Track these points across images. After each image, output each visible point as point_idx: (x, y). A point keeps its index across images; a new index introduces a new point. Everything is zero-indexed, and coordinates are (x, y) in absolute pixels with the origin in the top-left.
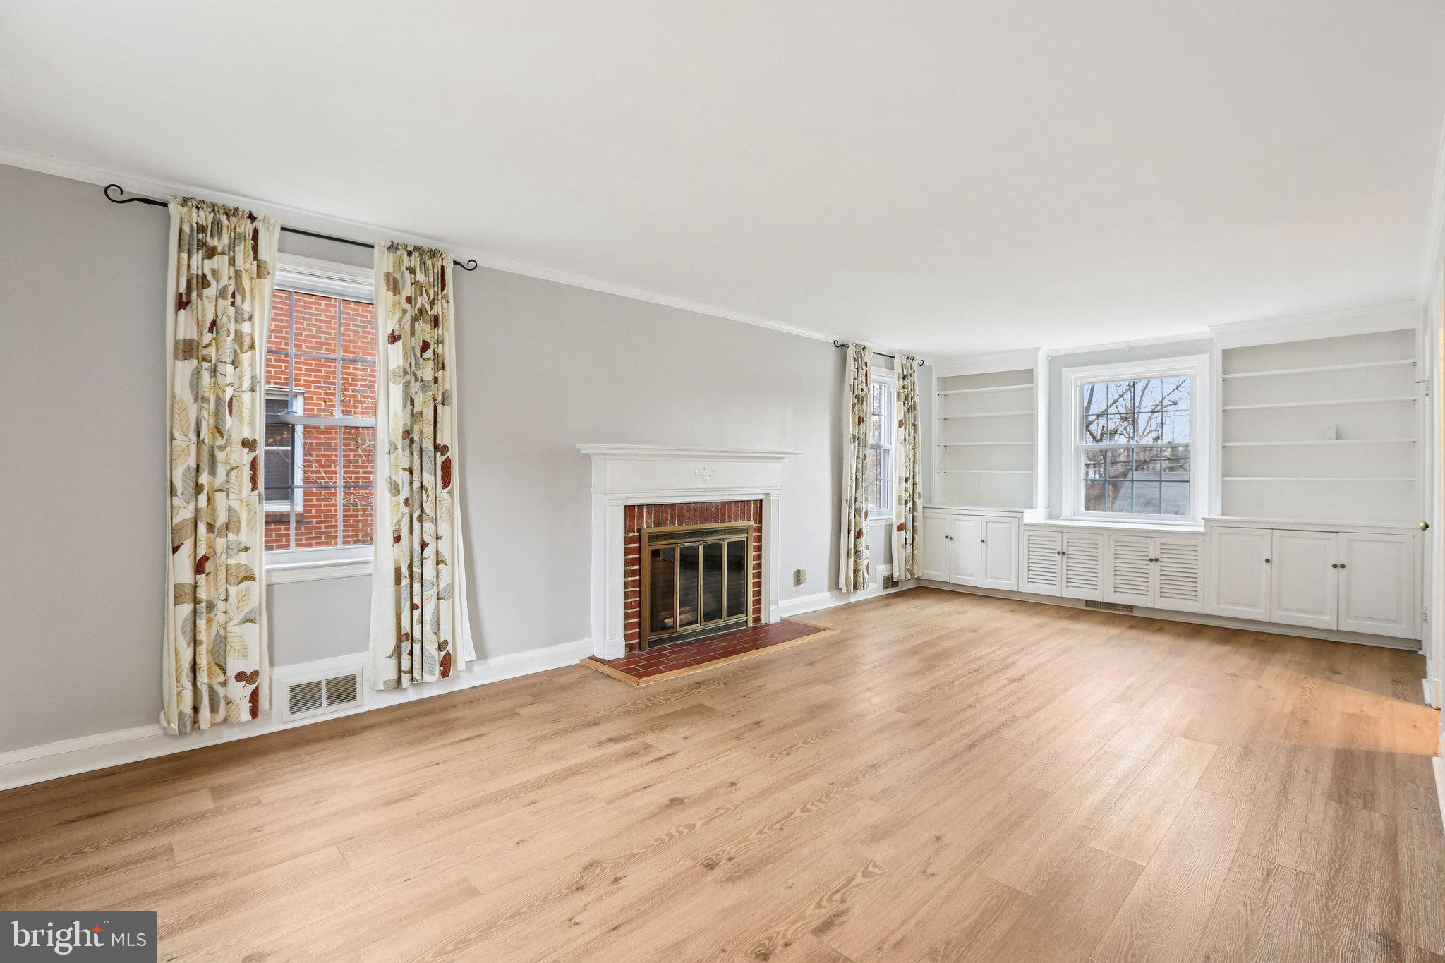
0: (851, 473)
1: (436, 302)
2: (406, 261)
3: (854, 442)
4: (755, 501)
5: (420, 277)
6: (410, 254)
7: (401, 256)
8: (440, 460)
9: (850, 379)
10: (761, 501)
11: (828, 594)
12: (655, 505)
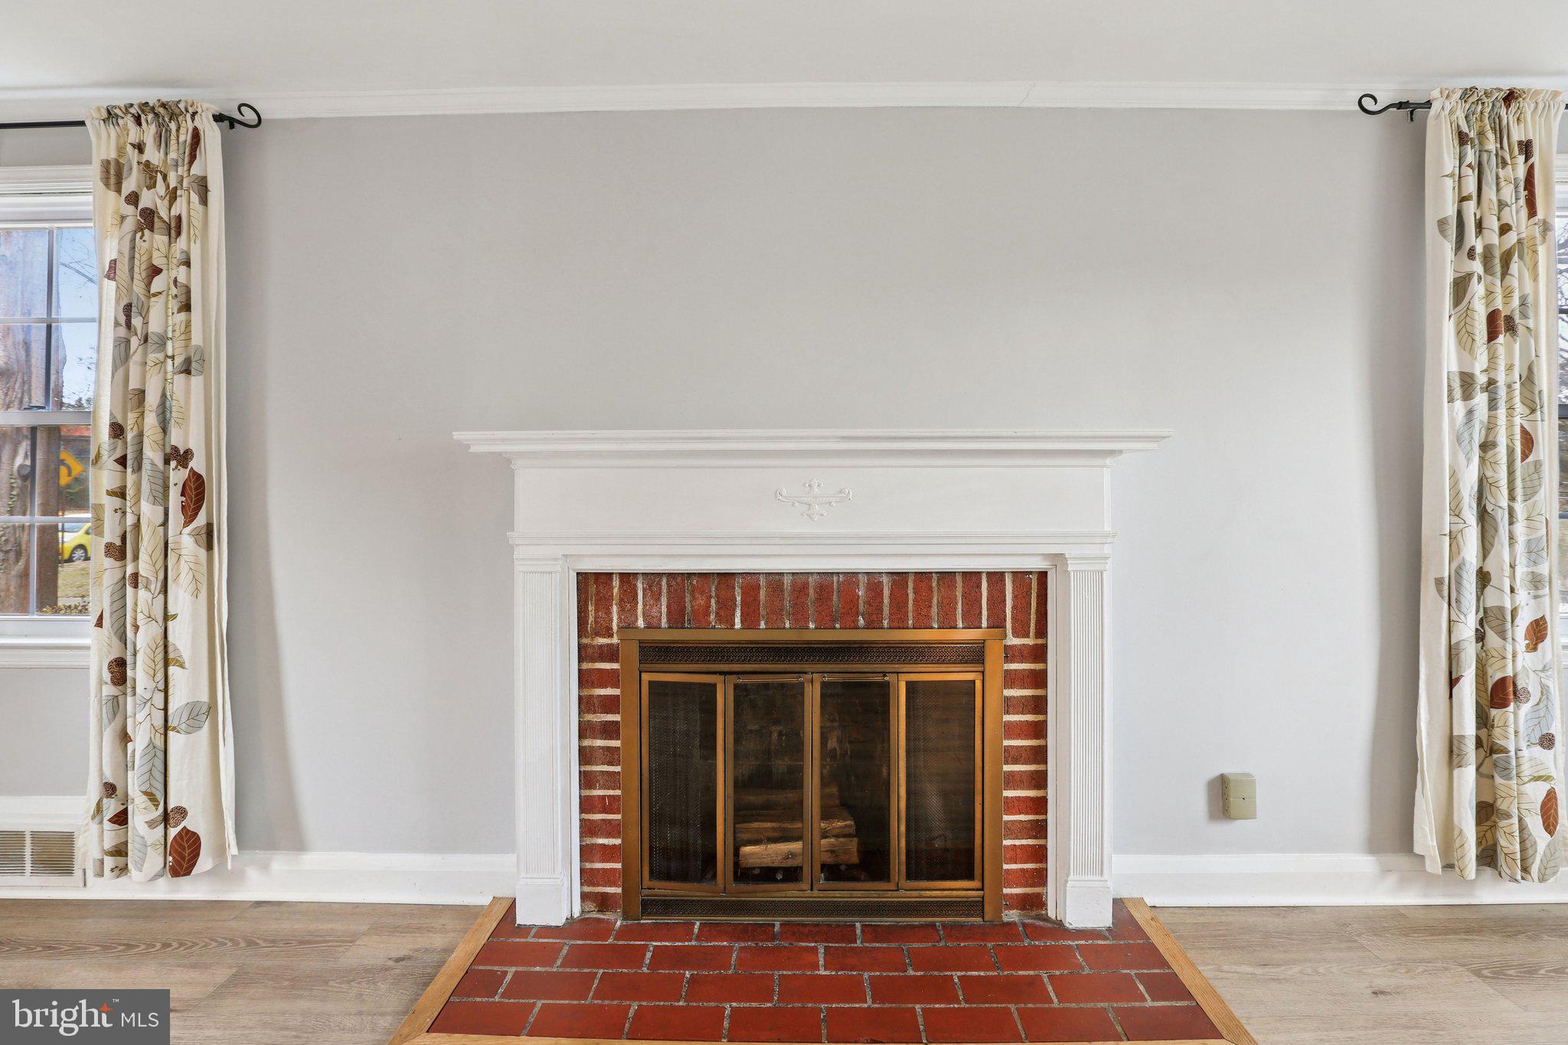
0: (1456, 495)
1: (179, 192)
2: (133, 134)
3: (1467, 396)
4: (1020, 576)
5: (152, 155)
6: (138, 120)
7: (126, 124)
8: (178, 476)
9: (1442, 201)
10: (1043, 576)
11: (1365, 864)
12: (671, 576)
